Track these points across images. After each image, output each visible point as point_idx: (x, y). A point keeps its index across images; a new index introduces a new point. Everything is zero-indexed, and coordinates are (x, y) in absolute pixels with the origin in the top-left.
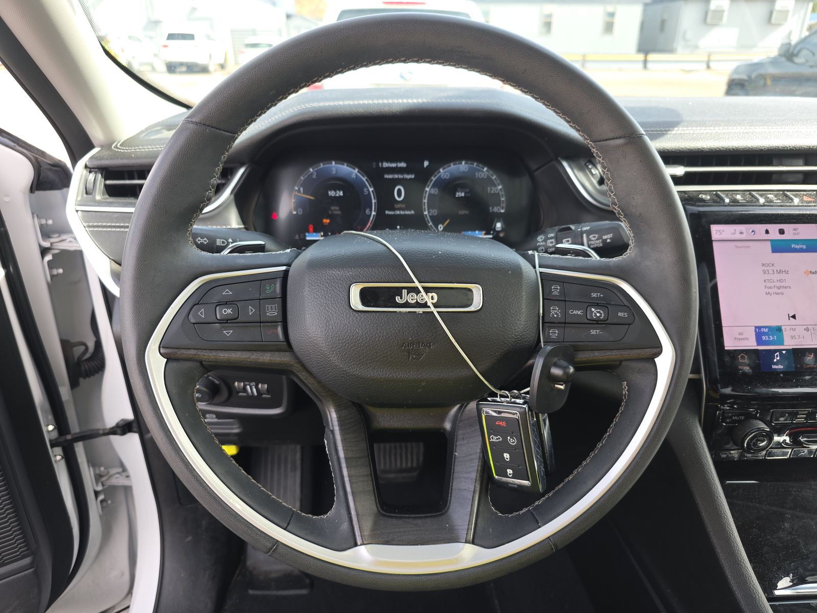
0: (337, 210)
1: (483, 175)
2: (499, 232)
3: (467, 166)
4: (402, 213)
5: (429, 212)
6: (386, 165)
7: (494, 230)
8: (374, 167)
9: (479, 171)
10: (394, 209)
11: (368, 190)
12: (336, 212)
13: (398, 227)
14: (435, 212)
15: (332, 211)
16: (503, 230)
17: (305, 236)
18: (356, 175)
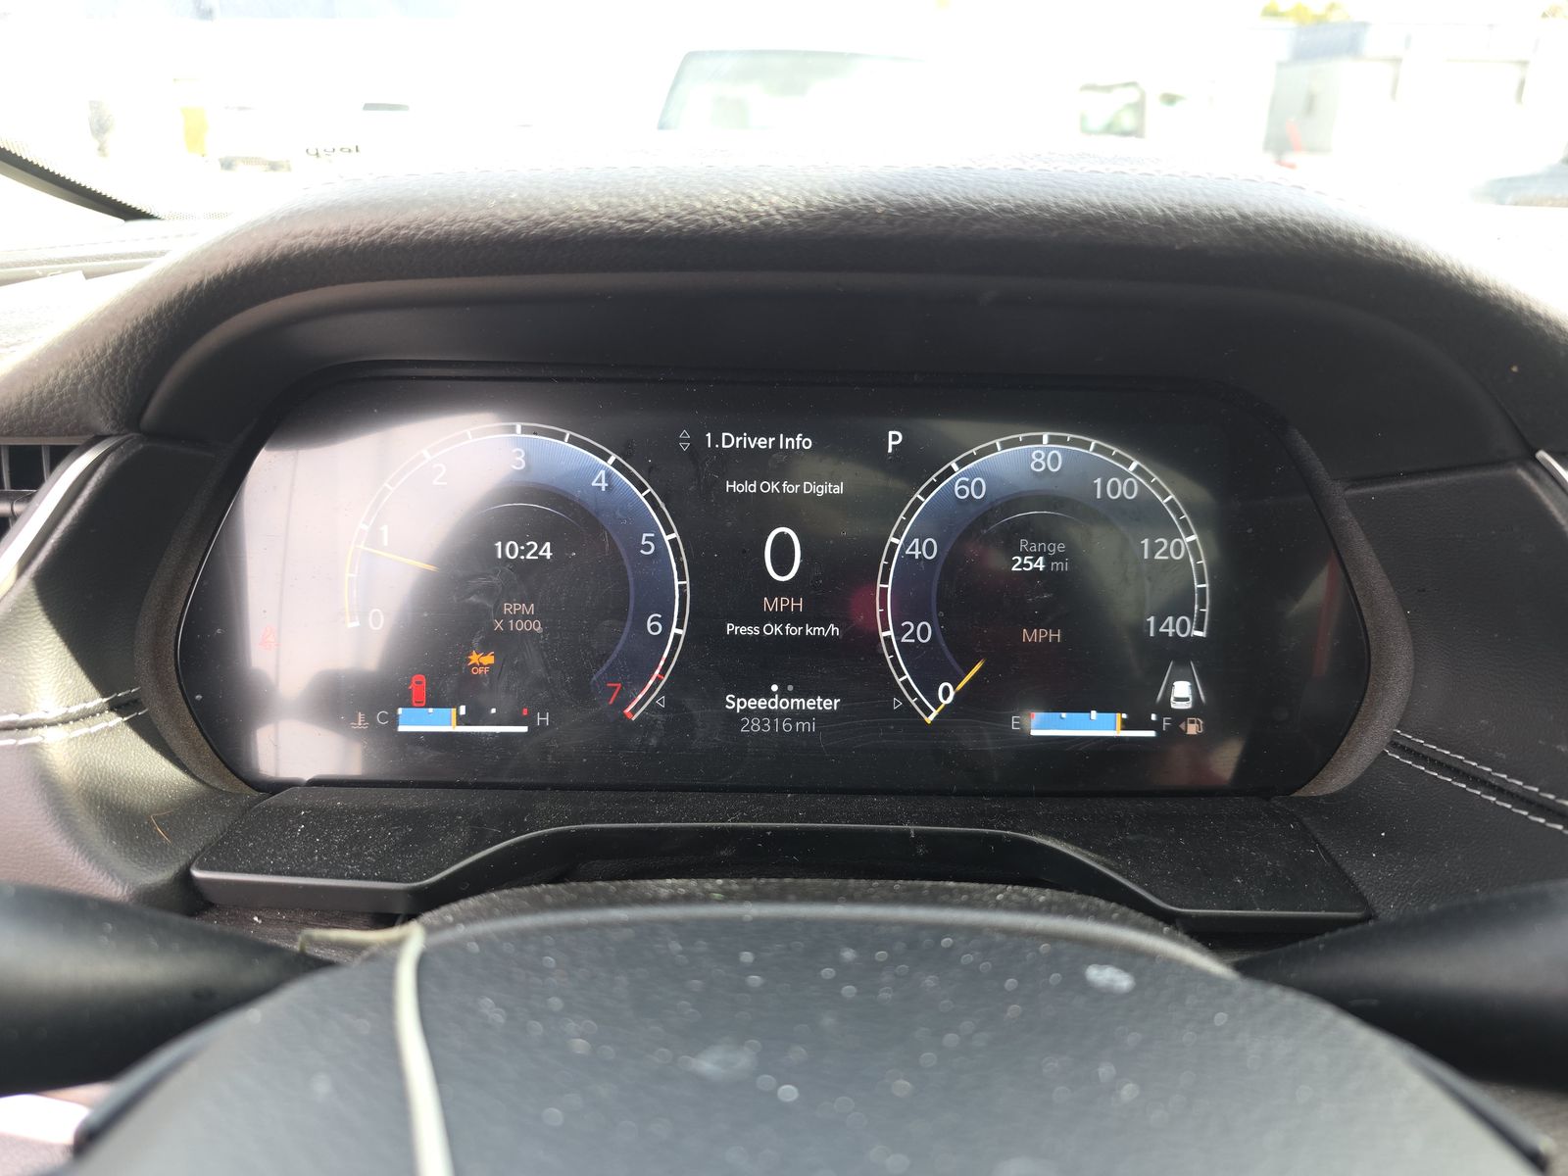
0: (525, 617)
1: (1122, 489)
2: (1181, 716)
3: (1057, 450)
4: (792, 630)
5: (900, 631)
6: (730, 441)
7: (1164, 708)
8: (685, 447)
9: (1108, 472)
10: (760, 618)
11: (657, 540)
12: (522, 626)
13: (775, 688)
14: (924, 630)
15: (506, 618)
16: (1197, 710)
17: (394, 720)
18: (609, 475)
